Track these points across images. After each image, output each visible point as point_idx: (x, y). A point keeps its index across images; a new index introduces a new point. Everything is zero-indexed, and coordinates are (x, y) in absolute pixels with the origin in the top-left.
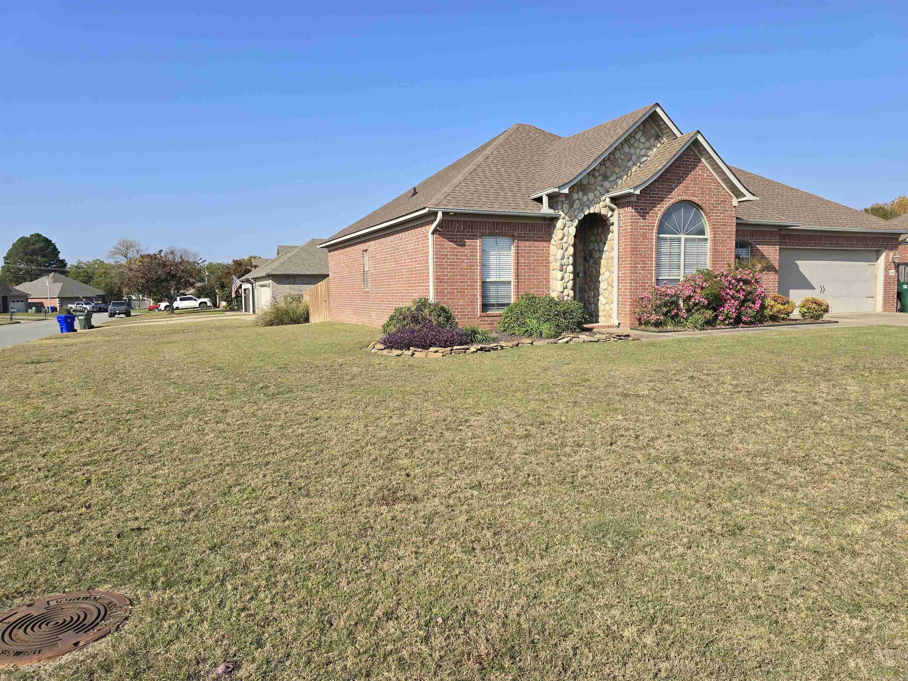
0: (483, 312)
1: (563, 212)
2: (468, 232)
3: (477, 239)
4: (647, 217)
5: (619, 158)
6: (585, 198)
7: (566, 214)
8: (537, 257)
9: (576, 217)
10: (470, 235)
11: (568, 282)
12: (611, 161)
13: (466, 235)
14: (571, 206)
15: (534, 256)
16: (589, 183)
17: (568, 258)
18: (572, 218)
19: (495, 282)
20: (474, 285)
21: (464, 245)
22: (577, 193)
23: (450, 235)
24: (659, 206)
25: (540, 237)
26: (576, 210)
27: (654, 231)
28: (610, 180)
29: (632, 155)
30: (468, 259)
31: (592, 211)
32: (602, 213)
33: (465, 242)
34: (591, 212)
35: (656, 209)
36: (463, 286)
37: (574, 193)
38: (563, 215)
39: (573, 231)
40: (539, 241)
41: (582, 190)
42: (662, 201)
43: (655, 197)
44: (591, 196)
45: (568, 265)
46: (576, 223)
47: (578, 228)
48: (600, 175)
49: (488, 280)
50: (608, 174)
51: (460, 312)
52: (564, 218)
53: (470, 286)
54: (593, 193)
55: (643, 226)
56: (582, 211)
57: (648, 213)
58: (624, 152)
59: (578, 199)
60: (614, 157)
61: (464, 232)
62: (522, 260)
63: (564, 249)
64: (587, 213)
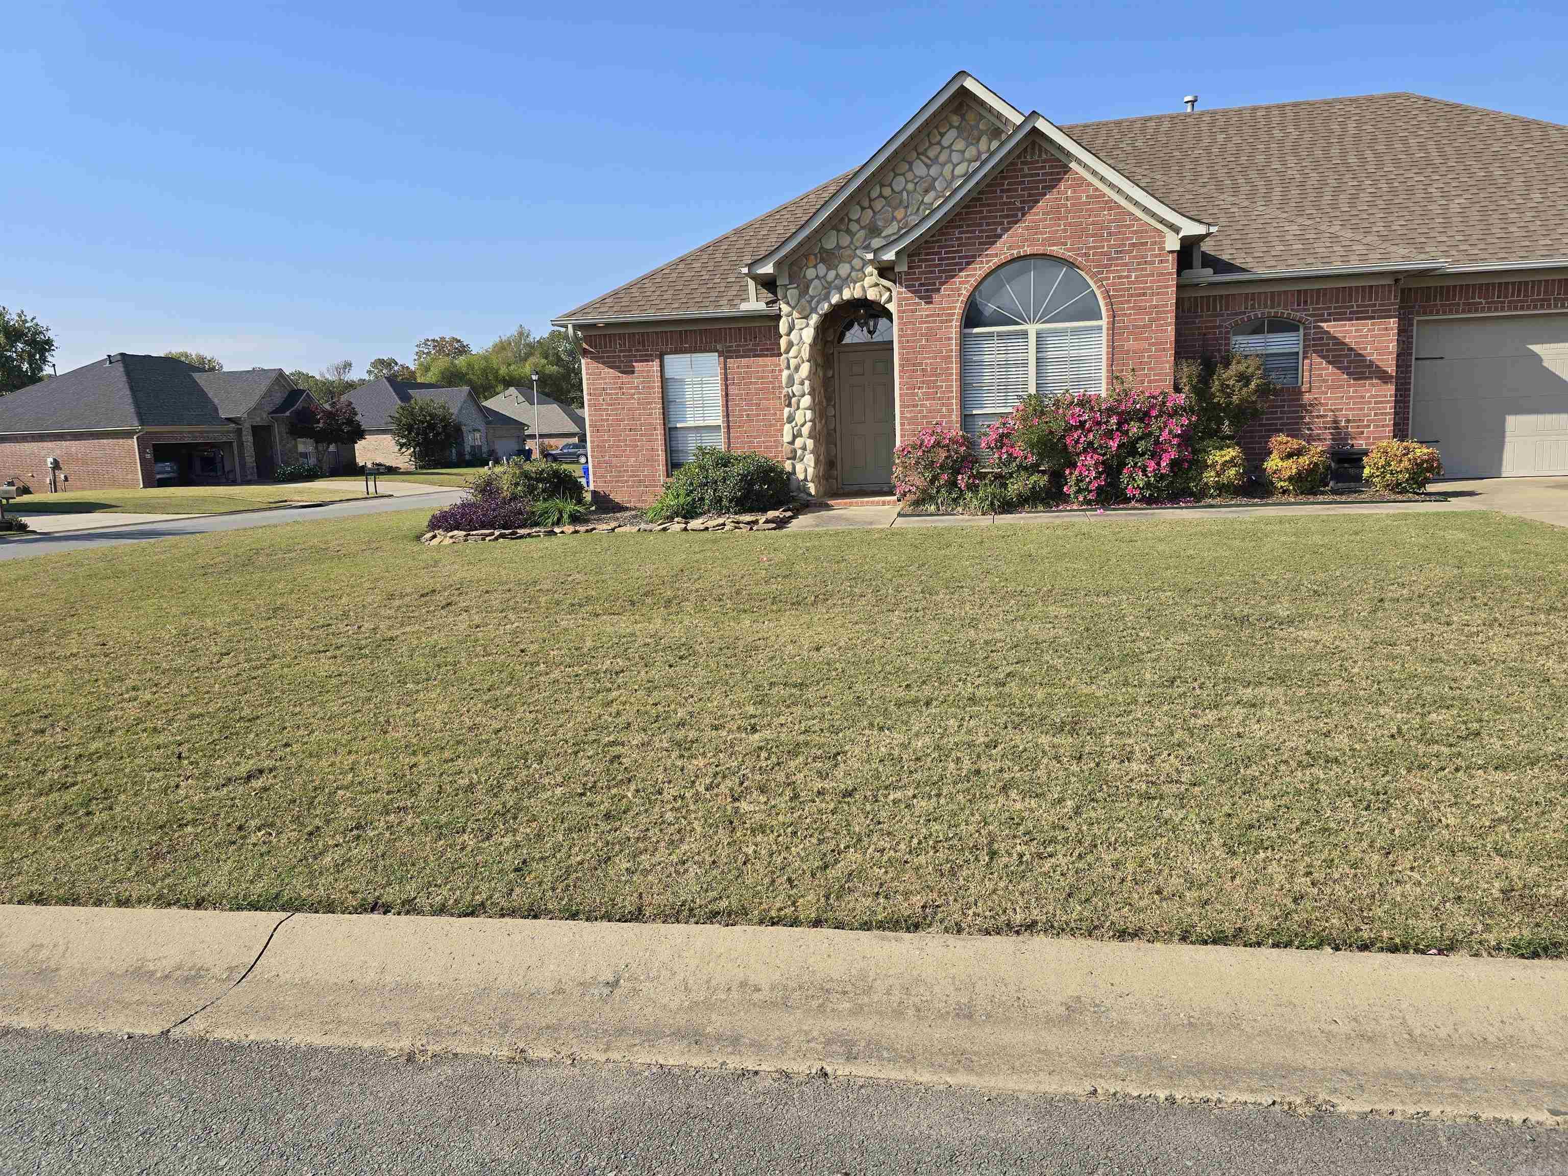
0: (668, 476)
1: (788, 303)
2: (637, 351)
3: (653, 361)
4: (936, 298)
5: (904, 189)
6: (832, 275)
7: (793, 308)
8: (762, 383)
9: (814, 310)
10: (641, 356)
11: (802, 425)
12: (885, 198)
13: (635, 356)
14: (804, 291)
15: (756, 383)
16: (839, 247)
17: (802, 383)
18: (806, 313)
19: (696, 427)
20: (652, 435)
21: (633, 372)
22: (815, 267)
23: (608, 357)
24: (963, 274)
25: (767, 350)
26: (813, 298)
27: (954, 323)
28: (883, 235)
29: (935, 180)
30: (640, 393)
31: (847, 295)
32: (869, 297)
33: (634, 367)
34: (845, 298)
35: (957, 280)
36: (634, 435)
37: (808, 268)
38: (785, 308)
39: (808, 334)
40: (767, 356)
41: (823, 260)
42: (968, 264)
43: (954, 258)
44: (844, 269)
45: (803, 396)
46: (814, 319)
47: (822, 330)
48: (862, 228)
49: (678, 425)
50: (880, 223)
51: (631, 476)
52: (789, 315)
53: (645, 435)
54: (850, 262)
55: (927, 316)
56: (827, 298)
57: (938, 290)
58: (916, 176)
59: (817, 277)
60: (892, 190)
61: (630, 351)
62: (733, 390)
63: (792, 367)
64: (835, 299)
